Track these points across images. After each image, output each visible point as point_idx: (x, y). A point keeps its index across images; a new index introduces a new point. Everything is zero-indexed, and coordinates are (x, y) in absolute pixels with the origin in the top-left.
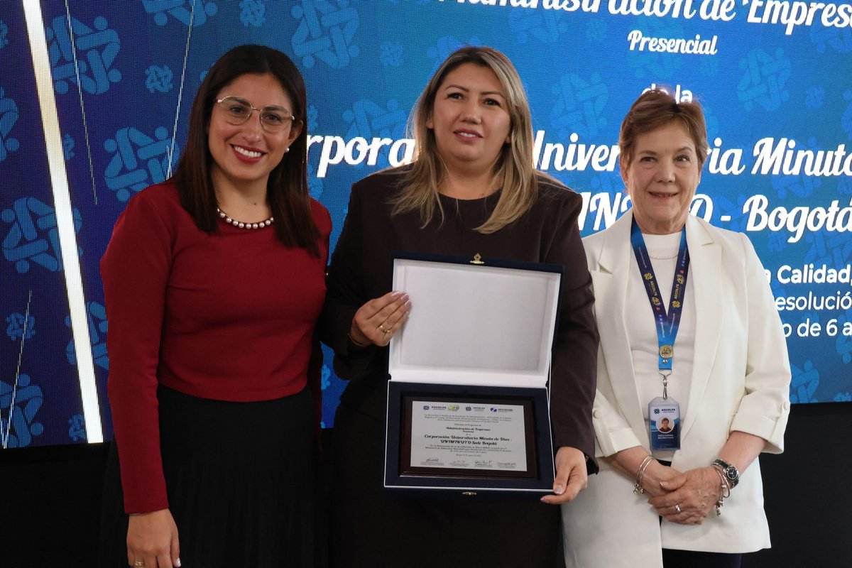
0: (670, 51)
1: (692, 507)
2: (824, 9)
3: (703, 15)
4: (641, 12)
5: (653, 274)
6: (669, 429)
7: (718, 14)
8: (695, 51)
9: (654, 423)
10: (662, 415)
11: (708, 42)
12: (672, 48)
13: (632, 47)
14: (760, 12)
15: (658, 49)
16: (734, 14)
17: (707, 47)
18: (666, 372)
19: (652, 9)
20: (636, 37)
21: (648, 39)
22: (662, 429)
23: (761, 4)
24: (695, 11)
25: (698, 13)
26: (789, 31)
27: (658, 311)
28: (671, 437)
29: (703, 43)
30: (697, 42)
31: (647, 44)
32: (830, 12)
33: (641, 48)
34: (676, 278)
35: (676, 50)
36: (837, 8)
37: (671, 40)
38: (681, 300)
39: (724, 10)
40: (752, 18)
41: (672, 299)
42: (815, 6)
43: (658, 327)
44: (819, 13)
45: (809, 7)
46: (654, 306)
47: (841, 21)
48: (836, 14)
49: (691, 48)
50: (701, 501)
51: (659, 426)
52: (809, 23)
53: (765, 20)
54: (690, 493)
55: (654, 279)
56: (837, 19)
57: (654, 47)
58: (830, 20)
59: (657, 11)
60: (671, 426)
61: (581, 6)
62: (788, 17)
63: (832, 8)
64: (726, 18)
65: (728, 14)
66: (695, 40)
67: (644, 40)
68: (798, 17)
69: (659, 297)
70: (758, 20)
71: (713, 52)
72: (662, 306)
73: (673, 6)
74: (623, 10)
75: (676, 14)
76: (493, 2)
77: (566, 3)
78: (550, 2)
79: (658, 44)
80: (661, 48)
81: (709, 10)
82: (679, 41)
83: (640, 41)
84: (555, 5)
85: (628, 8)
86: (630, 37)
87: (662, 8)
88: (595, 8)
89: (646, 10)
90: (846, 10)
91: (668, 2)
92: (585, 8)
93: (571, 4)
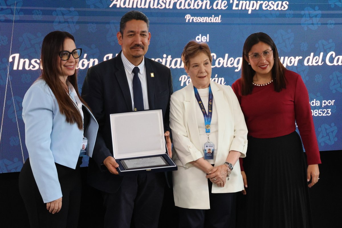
0: (202, 21)
1: (219, 178)
2: (263, 3)
3: (215, 7)
4: (190, 7)
5: (202, 102)
6: (210, 153)
7: (221, 7)
8: (212, 21)
9: (206, 150)
10: (209, 148)
11: (217, 18)
12: (203, 21)
14: (237, 5)
15: (197, 21)
16: (227, 7)
18: (208, 134)
19: (194, 6)
20: (188, 17)
21: (193, 17)
22: (208, 153)
23: (238, 2)
24: (211, 6)
25: (212, 7)
26: (250, 12)
27: (204, 113)
28: (211, 155)
29: (215, 18)
30: (213, 18)
32: (266, 4)
33: (191, 21)
34: (209, 103)
35: (205, 21)
36: (268, 3)
37: (202, 18)
38: (211, 109)
39: (223, 5)
40: (234, 8)
41: (209, 109)
42: (259, 2)
43: (205, 119)
44: (261, 5)
45: (257, 3)
46: (203, 112)
47: (270, 7)
48: (268, 5)
49: (211, 20)
50: (222, 175)
51: (207, 151)
52: (257, 8)
53: (240, 8)
54: (218, 173)
55: (202, 103)
56: (269, 7)
57: (196, 21)
58: (266, 7)
59: (196, 7)
60: (211, 151)
61: (165, 6)
62: (249, 7)
63: (266, 3)
64: (224, 8)
65: (225, 7)
66: (212, 17)
67: (192, 18)
68: (253, 7)
69: (204, 109)
70: (237, 8)
71: (219, 21)
72: (205, 112)
73: (202, 5)
74: (182, 7)
75: (203, 8)
76: (130, 6)
77: (159, 5)
78: (153, 5)
79: (197, 19)
80: (199, 21)
81: (217, 5)
82: (205, 18)
83: (190, 18)
84: (155, 7)
85: (184, 6)
86: (186, 17)
87: (198, 5)
88: (171, 7)
89: (192, 7)
90: (272, 3)
91: (200, 3)
92: (167, 7)
93: (161, 6)
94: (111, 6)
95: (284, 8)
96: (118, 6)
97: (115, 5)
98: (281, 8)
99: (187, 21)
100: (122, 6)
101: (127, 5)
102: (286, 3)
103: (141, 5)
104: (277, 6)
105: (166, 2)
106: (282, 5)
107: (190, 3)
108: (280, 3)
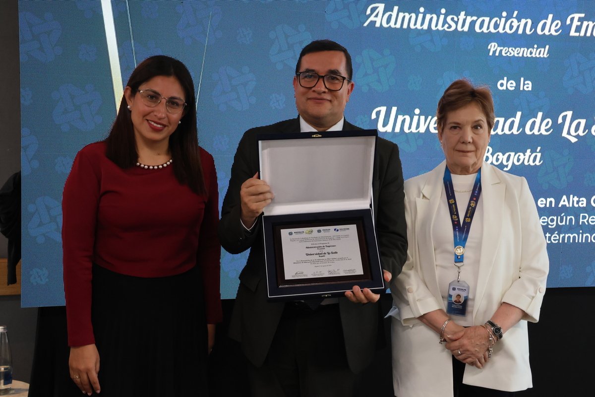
0: (516, 55)
1: (468, 350)
3: (539, 32)
4: (497, 30)
5: (455, 200)
6: (460, 302)
7: (550, 31)
8: (533, 55)
9: (451, 296)
10: (457, 292)
11: (543, 50)
13: (491, 54)
14: (578, 29)
15: (508, 54)
16: (561, 31)
17: (543, 53)
18: (459, 264)
19: (504, 29)
20: (493, 47)
21: (502, 48)
22: (456, 301)
23: (579, 23)
24: (534, 29)
25: (536, 31)
27: (456, 224)
28: (461, 308)
29: (539, 50)
31: (501, 51)
33: (497, 54)
34: (470, 203)
35: (520, 55)
37: (517, 49)
38: (471, 217)
39: (553, 28)
40: (573, 33)
41: (466, 217)
43: (455, 235)
46: (453, 221)
49: (531, 53)
50: (475, 347)
51: (454, 299)
53: (582, 34)
54: (466, 342)
55: (455, 204)
57: (506, 53)
59: (507, 30)
60: (462, 300)
61: (456, 28)
64: (555, 34)
65: (556, 31)
66: (533, 48)
67: (499, 49)
69: (457, 215)
70: (577, 34)
71: (546, 56)
72: (459, 221)
73: (518, 27)
74: (485, 30)
75: (520, 31)
76: (398, 26)
77: (447, 25)
78: (436, 26)
79: (508, 51)
80: (510, 54)
81: (543, 29)
82: (522, 49)
83: (496, 49)
84: (440, 27)
85: (488, 28)
86: (489, 47)
87: (511, 27)
88: (466, 29)
89: (500, 30)
91: (515, 24)
92: (459, 29)
93: (450, 27)
94: (366, 24)
96: (378, 25)
97: (373, 23)
100: (385, 25)
101: (392, 24)
103: (415, 24)
105: (458, 19)
107: (498, 22)
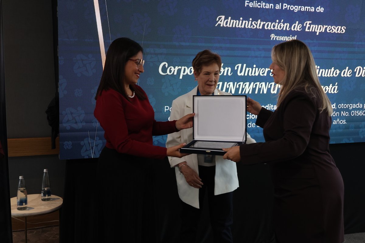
0: (283, 40)
3: (292, 29)
7: (297, 29)
11: (294, 37)
12: (283, 39)
16: (302, 29)
19: (277, 28)
20: (273, 36)
21: (276, 36)
23: (309, 26)
24: (290, 28)
29: (292, 37)
30: (291, 37)
31: (276, 38)
32: (329, 28)
33: (274, 39)
36: (331, 27)
37: (283, 37)
40: (307, 30)
42: (325, 27)
44: (326, 28)
45: (323, 27)
47: (333, 31)
48: (331, 29)
52: (323, 31)
53: (311, 30)
56: (331, 30)
57: (278, 39)
58: (329, 30)
62: (317, 30)
65: (300, 29)
66: (290, 37)
67: (275, 37)
68: (320, 30)
70: (309, 31)
73: (284, 27)
74: (269, 28)
75: (284, 29)
76: (231, 26)
77: (252, 26)
80: (280, 39)
81: (294, 28)
82: (285, 37)
84: (249, 27)
85: (270, 27)
86: (271, 36)
87: (280, 27)
88: (261, 27)
89: (276, 28)
90: (334, 28)
91: (282, 25)
92: (258, 27)
93: (254, 26)
94: (216, 25)
95: (343, 31)
96: (222, 25)
97: (220, 24)
98: (340, 31)
99: (272, 39)
100: (225, 26)
101: (228, 25)
102: (344, 28)
103: (238, 25)
104: (338, 30)
105: (257, 23)
106: (341, 29)
107: (275, 25)
108: (340, 27)
